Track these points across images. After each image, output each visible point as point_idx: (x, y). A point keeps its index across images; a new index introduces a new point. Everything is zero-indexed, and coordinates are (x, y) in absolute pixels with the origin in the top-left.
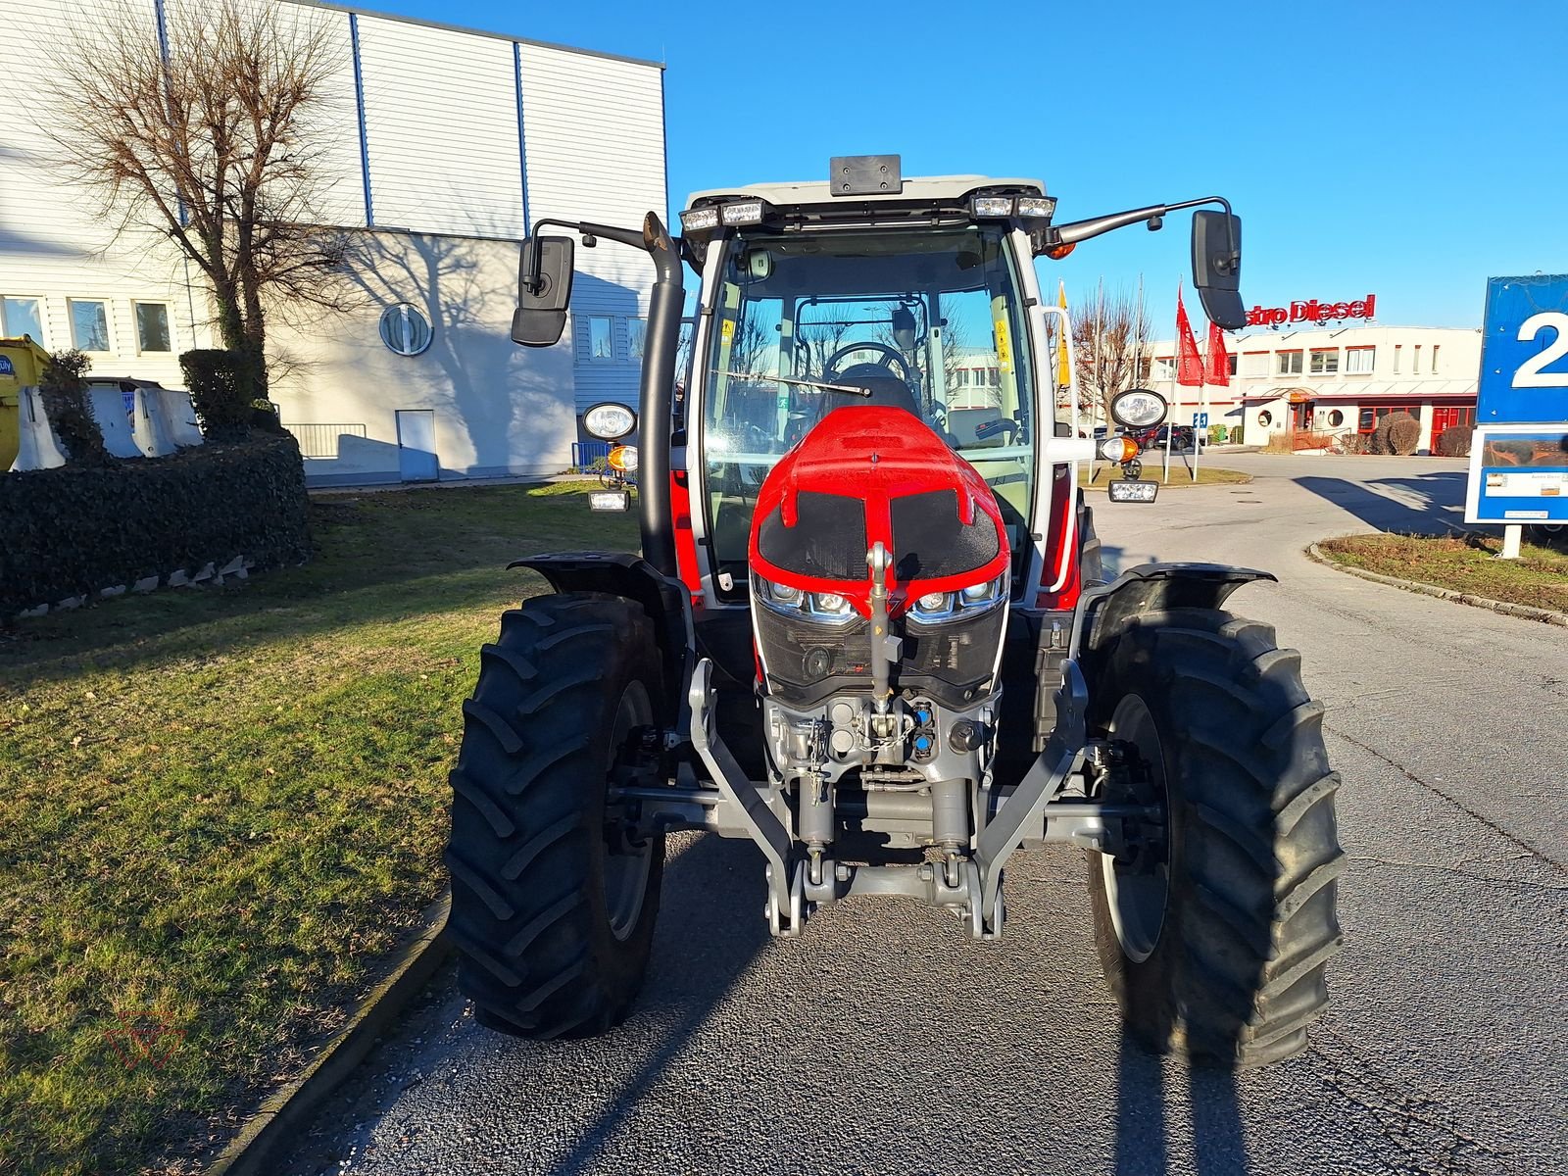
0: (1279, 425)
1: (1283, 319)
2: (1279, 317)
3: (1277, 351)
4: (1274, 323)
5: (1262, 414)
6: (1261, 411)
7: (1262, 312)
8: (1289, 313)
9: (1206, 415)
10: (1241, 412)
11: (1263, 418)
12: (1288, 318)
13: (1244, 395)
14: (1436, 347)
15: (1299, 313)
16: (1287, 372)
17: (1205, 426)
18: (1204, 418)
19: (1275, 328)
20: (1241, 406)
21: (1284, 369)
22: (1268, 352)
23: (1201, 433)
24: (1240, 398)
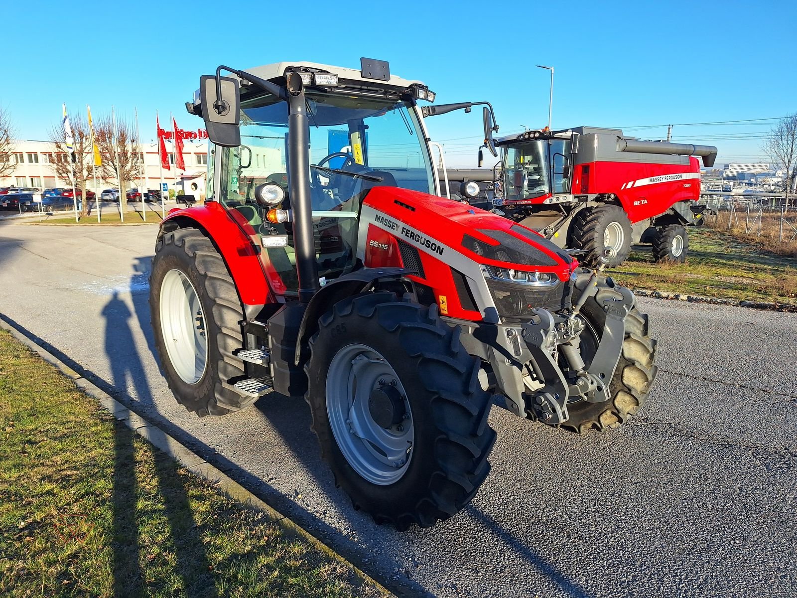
0: (201, 190)
1: (195, 137)
2: (193, 136)
3: (195, 153)
4: (191, 138)
5: (193, 184)
6: (192, 183)
7: (184, 132)
8: (198, 134)
9: (166, 184)
10: (181, 183)
11: (193, 187)
12: (198, 137)
13: (182, 174)
14: (264, 156)
15: (203, 135)
16: (200, 163)
17: (167, 190)
18: (166, 186)
19: (191, 141)
20: (180, 180)
21: (199, 162)
22: (190, 153)
23: (165, 194)
24: (180, 176)
